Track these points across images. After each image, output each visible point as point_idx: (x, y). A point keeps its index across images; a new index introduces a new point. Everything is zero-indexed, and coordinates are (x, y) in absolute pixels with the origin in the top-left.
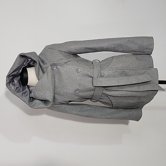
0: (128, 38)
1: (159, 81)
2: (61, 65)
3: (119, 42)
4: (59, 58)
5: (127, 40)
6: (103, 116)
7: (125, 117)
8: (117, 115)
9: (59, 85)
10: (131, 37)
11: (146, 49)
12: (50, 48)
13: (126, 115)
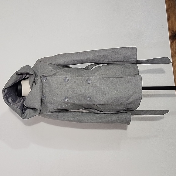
0: (113, 49)
1: (143, 87)
2: (50, 76)
3: (104, 54)
4: (48, 70)
5: (112, 51)
6: (94, 120)
7: (115, 121)
8: (107, 119)
9: (49, 95)
10: (116, 48)
11: (130, 58)
12: (41, 62)
13: (116, 119)
